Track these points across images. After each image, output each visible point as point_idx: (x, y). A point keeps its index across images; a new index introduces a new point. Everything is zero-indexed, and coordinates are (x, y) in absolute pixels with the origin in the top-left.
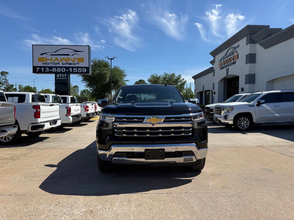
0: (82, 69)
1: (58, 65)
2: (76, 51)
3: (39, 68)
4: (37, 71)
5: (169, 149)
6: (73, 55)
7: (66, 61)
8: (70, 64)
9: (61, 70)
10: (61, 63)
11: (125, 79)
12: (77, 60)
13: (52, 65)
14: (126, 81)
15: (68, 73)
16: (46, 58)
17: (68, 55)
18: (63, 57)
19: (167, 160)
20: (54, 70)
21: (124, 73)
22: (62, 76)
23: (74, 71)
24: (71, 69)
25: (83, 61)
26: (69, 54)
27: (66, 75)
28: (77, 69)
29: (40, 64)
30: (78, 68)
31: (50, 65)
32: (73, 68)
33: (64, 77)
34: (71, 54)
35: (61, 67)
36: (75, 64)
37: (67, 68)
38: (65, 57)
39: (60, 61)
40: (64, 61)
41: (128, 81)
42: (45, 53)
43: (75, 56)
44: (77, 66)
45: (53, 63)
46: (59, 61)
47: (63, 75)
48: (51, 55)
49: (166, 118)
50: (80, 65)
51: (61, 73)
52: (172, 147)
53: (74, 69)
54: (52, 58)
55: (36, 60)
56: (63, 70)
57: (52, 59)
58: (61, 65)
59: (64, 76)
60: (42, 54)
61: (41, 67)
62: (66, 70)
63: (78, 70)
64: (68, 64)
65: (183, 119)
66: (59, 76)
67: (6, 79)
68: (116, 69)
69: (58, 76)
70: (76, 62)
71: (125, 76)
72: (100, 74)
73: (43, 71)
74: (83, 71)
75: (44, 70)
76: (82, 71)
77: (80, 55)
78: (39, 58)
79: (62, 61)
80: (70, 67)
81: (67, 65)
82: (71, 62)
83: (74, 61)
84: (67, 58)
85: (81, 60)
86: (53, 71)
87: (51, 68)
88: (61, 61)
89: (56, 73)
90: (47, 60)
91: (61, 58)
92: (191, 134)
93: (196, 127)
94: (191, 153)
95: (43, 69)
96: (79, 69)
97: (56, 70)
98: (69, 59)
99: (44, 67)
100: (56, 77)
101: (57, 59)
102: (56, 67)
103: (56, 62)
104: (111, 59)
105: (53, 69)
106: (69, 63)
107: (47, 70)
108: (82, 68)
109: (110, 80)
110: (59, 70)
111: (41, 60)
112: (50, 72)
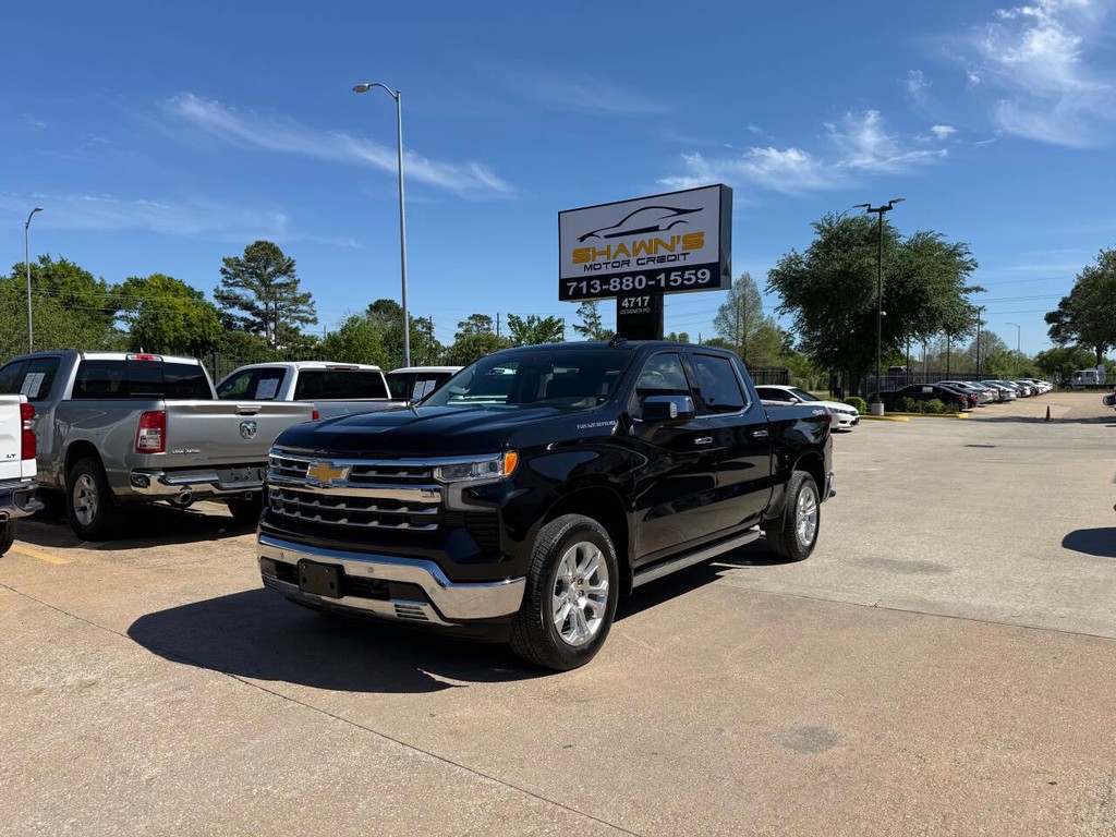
0: (695, 275)
1: (625, 269)
2: (680, 212)
3: (575, 284)
4: (571, 293)
6: (669, 228)
7: (648, 251)
8: (661, 259)
9: (633, 282)
10: (633, 260)
11: (969, 281)
12: (681, 244)
13: (611, 271)
14: (967, 290)
15: (656, 294)
16: (594, 248)
17: (655, 229)
18: (638, 238)
19: (349, 601)
20: (614, 284)
21: (967, 258)
22: (636, 303)
23: (672, 284)
24: (662, 276)
25: (700, 244)
26: (658, 227)
27: (647, 298)
28: (682, 276)
29: (578, 271)
30: (683, 269)
31: (603, 271)
32: (668, 271)
33: (643, 306)
34: (664, 224)
35: (634, 274)
36: (677, 258)
37: (651, 274)
38: (647, 237)
40: (643, 254)
41: (978, 289)
42: (591, 234)
43: (679, 230)
44: (681, 263)
45: (612, 261)
46: (629, 255)
47: (639, 299)
48: (606, 237)
50: (690, 261)
51: (634, 292)
52: (360, 563)
53: (672, 278)
54: (609, 247)
55: (569, 257)
56: (640, 282)
57: (607, 253)
58: (634, 267)
59: (643, 301)
60: (582, 239)
61: (580, 280)
62: (650, 283)
63: (683, 280)
64: (652, 259)
66: (630, 302)
67: (594, 315)
68: (924, 247)
69: (625, 303)
70: (678, 250)
71: (968, 269)
73: (584, 291)
74: (700, 281)
75: (589, 287)
76: (698, 278)
77: (693, 224)
78: (575, 253)
79: (636, 252)
80: (660, 271)
81: (651, 266)
82: (663, 252)
83: (672, 248)
84: (650, 241)
85: (695, 241)
86: (611, 289)
87: (605, 279)
88: (635, 256)
89: (621, 296)
90: (596, 254)
91: (634, 244)
92: (434, 527)
93: (456, 501)
94: (415, 592)
95: (584, 284)
96: (686, 276)
97: (621, 283)
98: (658, 241)
99: (589, 279)
100: (620, 307)
101: (622, 248)
102: (621, 276)
103: (622, 257)
104: (883, 210)
105: (611, 282)
106: (656, 256)
107: (596, 289)
108: (697, 268)
109: (888, 292)
110: (628, 283)
111: (579, 256)
112: (605, 294)
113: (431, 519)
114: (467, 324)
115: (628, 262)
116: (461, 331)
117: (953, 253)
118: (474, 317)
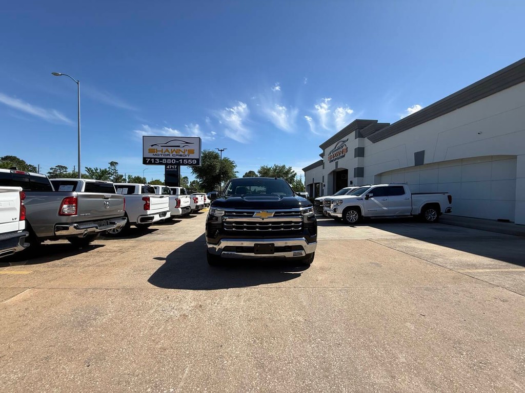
1: (168, 157)
2: (187, 143)
3: (149, 159)
4: (147, 162)
5: (279, 243)
7: (176, 152)
8: (181, 155)
9: (171, 161)
10: (171, 155)
11: (235, 170)
12: (187, 152)
13: (163, 157)
15: (179, 165)
16: (156, 149)
17: (179, 146)
18: (173, 148)
19: (276, 254)
20: (164, 161)
21: (234, 164)
22: (172, 167)
23: (184, 163)
24: (181, 160)
25: (193, 153)
27: (176, 166)
29: (151, 155)
30: (188, 159)
31: (160, 157)
32: (183, 159)
34: (182, 146)
35: (171, 159)
36: (186, 156)
37: (177, 159)
38: (176, 148)
39: (170, 152)
40: (174, 153)
41: (238, 172)
42: (155, 145)
43: (186, 148)
44: (187, 157)
45: (163, 154)
48: (161, 146)
49: (276, 213)
50: (190, 157)
51: (171, 164)
53: (184, 161)
54: (162, 149)
55: (147, 151)
56: (174, 161)
57: (162, 151)
58: (171, 157)
59: (174, 167)
60: (152, 146)
61: (151, 158)
62: (177, 162)
63: (188, 162)
64: (178, 155)
65: (293, 213)
66: (170, 167)
67: (115, 170)
68: (226, 160)
69: (168, 167)
71: (235, 167)
72: (210, 166)
73: (153, 162)
75: (155, 161)
76: (192, 162)
77: (190, 147)
78: (149, 150)
79: (172, 152)
80: (180, 159)
81: (177, 157)
82: (181, 153)
83: (184, 153)
84: (177, 150)
85: (192, 152)
87: (161, 159)
89: (166, 165)
90: (157, 151)
92: (300, 228)
93: (306, 221)
94: (300, 248)
95: (153, 160)
97: (167, 161)
98: (179, 150)
99: (155, 158)
100: (166, 168)
101: (167, 150)
102: (167, 159)
103: (167, 153)
104: (221, 151)
107: (157, 162)
108: (192, 159)
109: (220, 171)
110: (169, 161)
111: (151, 151)
112: (161, 164)
113: (300, 226)
114: (56, 169)
115: (169, 155)
116: (51, 171)
117: (232, 163)
118: (58, 166)
